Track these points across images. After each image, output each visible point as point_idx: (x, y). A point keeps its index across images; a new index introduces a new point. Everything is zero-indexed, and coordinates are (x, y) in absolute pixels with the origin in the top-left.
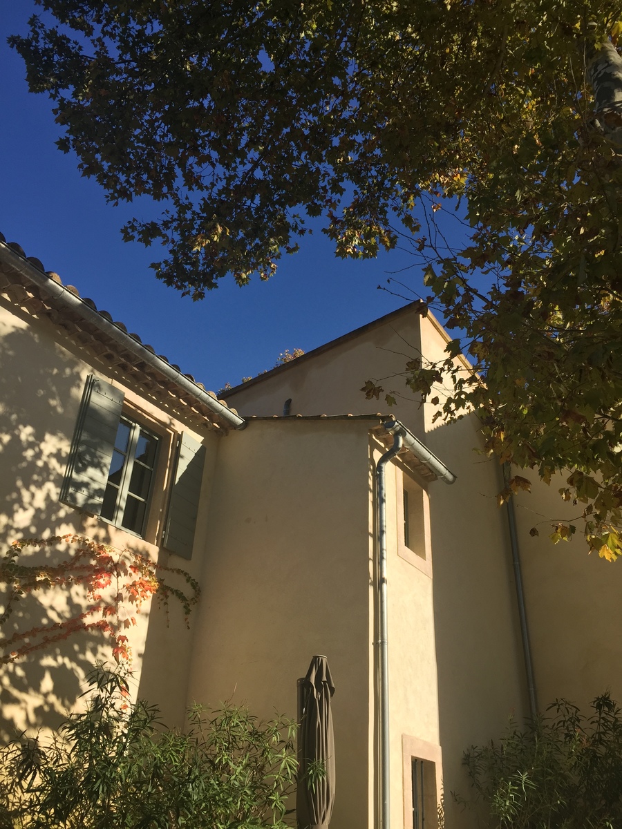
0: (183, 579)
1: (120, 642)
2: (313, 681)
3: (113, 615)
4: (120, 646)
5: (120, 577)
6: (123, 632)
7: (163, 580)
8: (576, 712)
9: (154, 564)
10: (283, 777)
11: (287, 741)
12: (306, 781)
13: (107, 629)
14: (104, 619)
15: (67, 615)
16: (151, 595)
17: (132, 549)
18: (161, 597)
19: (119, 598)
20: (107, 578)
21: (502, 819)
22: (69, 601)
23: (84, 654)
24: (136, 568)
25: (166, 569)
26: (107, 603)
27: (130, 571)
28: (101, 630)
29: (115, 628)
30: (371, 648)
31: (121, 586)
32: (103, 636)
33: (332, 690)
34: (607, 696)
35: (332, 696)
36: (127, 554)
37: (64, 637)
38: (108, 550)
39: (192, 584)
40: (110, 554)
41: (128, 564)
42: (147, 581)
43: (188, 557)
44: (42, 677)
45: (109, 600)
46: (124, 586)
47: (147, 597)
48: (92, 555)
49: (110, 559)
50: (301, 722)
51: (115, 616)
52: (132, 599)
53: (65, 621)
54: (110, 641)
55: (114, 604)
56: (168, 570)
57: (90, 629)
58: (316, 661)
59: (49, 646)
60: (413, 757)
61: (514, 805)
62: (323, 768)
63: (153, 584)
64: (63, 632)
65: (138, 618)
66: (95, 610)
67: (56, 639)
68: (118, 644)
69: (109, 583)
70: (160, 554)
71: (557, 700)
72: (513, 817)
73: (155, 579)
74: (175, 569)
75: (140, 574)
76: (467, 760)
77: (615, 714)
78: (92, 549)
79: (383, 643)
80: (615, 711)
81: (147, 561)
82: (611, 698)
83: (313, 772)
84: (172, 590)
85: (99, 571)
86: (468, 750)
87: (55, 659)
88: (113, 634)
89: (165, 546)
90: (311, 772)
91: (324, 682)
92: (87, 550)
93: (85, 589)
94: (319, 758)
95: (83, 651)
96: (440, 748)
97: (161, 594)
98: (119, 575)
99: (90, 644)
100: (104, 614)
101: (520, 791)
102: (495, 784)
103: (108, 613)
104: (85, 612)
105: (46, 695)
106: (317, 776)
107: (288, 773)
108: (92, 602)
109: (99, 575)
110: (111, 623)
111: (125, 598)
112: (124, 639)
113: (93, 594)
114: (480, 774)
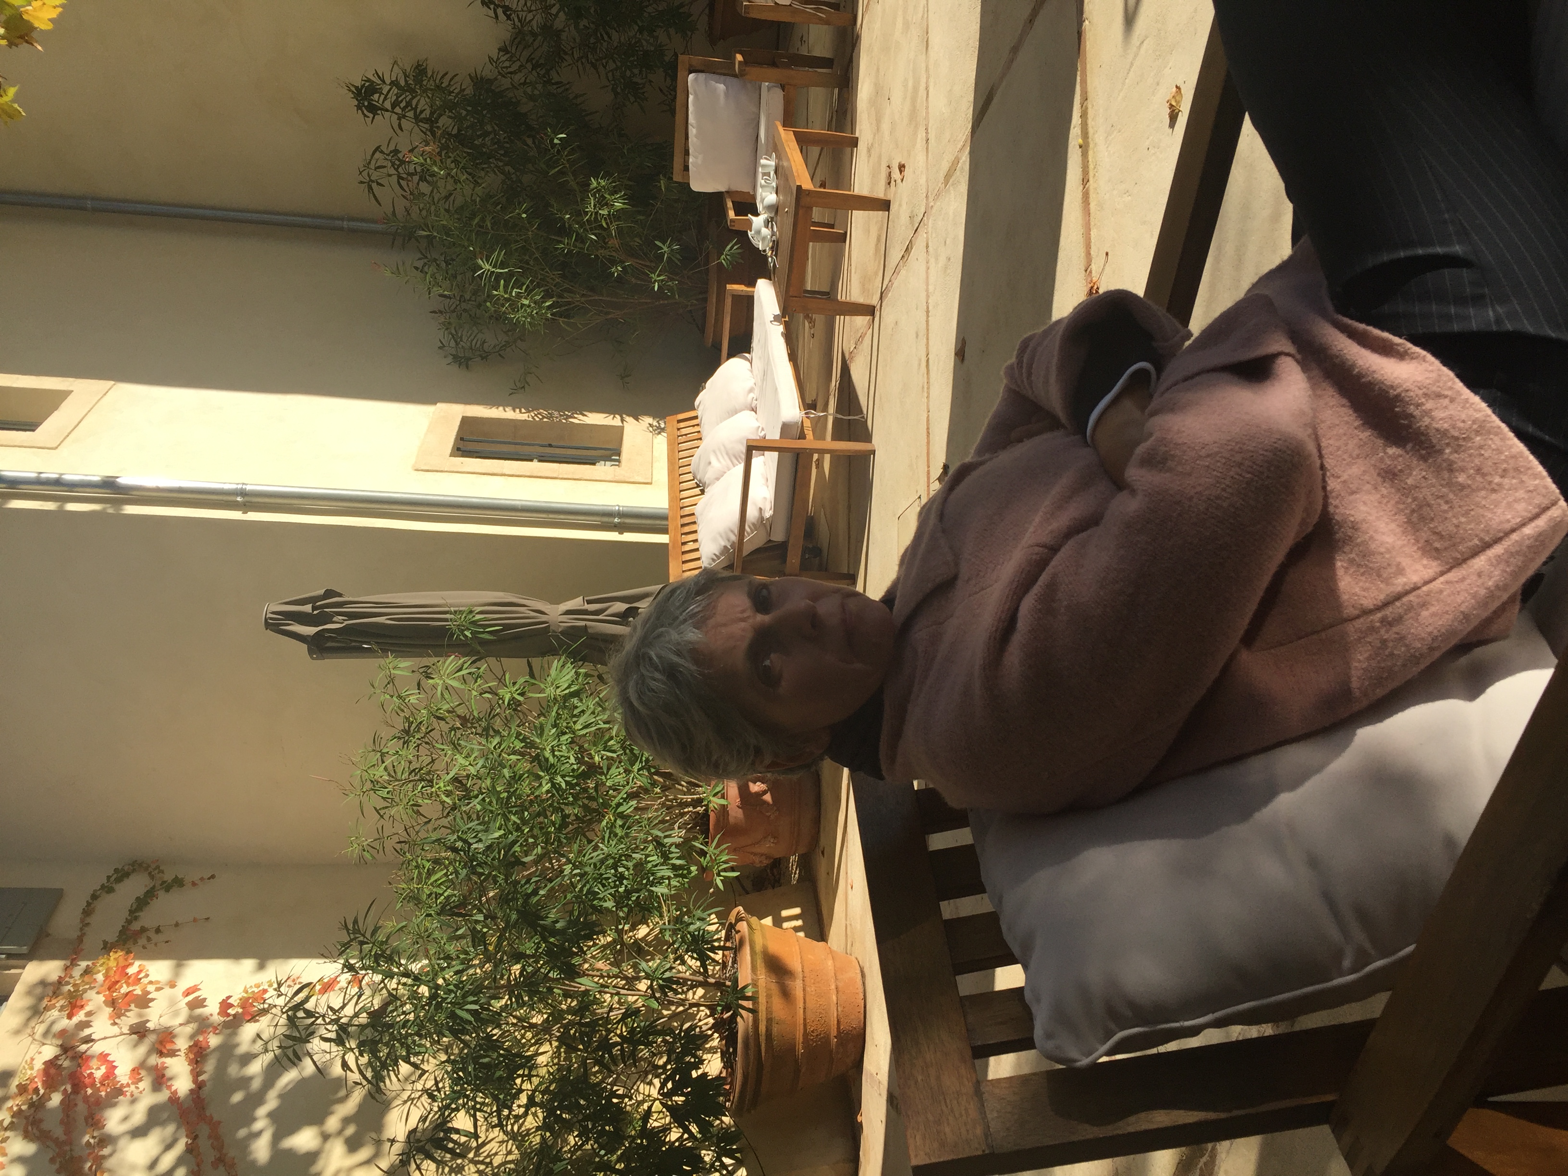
0: (107, 900)
1: (231, 1011)
2: (310, 630)
3: (175, 1036)
4: (240, 1010)
5: (93, 1037)
6: (212, 1009)
7: (105, 943)
8: (382, 152)
9: (66, 968)
10: (476, 682)
11: (417, 676)
12: (483, 643)
13: (204, 1045)
14: (182, 1053)
15: (170, 1129)
16: (137, 963)
17: (29, 1019)
18: (142, 941)
19: (140, 1031)
20: (94, 1063)
21: (549, 315)
22: (139, 1132)
23: (250, 1079)
24: (74, 1004)
25: (80, 939)
26: (149, 1053)
27: (80, 1016)
28: (207, 1055)
29: (203, 1025)
30: (253, 516)
31: (115, 1030)
32: (219, 1048)
33: (329, 594)
34: (353, 89)
35: (340, 595)
36: (40, 1029)
37: (215, 1126)
38: (29, 1072)
39: (119, 880)
40: (39, 1065)
41: (64, 1023)
42: (106, 976)
43: (56, 896)
44: (290, 1153)
45: (142, 1049)
46: (115, 1024)
47: (140, 972)
48: (38, 1105)
49: (51, 1064)
50: (385, 651)
51: (178, 1030)
52: (144, 1002)
53: (183, 1131)
54: (228, 1031)
55: (152, 1038)
56: (83, 935)
57: (200, 1078)
58: (274, 625)
59: (232, 1153)
60: (452, 455)
61: (529, 291)
62: (461, 612)
63: (112, 964)
64: (204, 1131)
65: (184, 983)
66: (163, 1076)
67: (218, 1141)
68: (235, 1016)
69: (103, 1057)
70: (42, 958)
71: (362, 182)
72: (547, 295)
73: (101, 962)
74: (82, 921)
75: (91, 994)
76: (462, 361)
77: (384, 82)
78: (24, 1108)
79: (243, 493)
80: (379, 82)
81: (60, 982)
82: (359, 84)
83: (468, 629)
84: (129, 922)
85: (77, 1082)
86: (445, 357)
87: (259, 1134)
88: (215, 1028)
89: (24, 949)
90: (468, 633)
91: (314, 609)
92: (26, 1118)
93: (114, 1105)
94: (446, 620)
95: (245, 1082)
96: (439, 405)
97: (135, 942)
98: (88, 1040)
99: (233, 1070)
100: (173, 1053)
101: (508, 277)
102: (499, 318)
103: (169, 1046)
104: (163, 1096)
105: (326, 1137)
106: (474, 623)
107: (470, 673)
108: (145, 1085)
109: (87, 1081)
110: (192, 1037)
111: (140, 1015)
112: (225, 1005)
113: (128, 1085)
114: (484, 342)
